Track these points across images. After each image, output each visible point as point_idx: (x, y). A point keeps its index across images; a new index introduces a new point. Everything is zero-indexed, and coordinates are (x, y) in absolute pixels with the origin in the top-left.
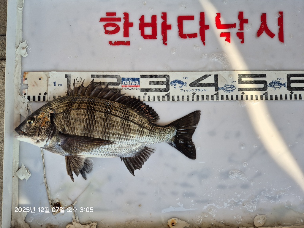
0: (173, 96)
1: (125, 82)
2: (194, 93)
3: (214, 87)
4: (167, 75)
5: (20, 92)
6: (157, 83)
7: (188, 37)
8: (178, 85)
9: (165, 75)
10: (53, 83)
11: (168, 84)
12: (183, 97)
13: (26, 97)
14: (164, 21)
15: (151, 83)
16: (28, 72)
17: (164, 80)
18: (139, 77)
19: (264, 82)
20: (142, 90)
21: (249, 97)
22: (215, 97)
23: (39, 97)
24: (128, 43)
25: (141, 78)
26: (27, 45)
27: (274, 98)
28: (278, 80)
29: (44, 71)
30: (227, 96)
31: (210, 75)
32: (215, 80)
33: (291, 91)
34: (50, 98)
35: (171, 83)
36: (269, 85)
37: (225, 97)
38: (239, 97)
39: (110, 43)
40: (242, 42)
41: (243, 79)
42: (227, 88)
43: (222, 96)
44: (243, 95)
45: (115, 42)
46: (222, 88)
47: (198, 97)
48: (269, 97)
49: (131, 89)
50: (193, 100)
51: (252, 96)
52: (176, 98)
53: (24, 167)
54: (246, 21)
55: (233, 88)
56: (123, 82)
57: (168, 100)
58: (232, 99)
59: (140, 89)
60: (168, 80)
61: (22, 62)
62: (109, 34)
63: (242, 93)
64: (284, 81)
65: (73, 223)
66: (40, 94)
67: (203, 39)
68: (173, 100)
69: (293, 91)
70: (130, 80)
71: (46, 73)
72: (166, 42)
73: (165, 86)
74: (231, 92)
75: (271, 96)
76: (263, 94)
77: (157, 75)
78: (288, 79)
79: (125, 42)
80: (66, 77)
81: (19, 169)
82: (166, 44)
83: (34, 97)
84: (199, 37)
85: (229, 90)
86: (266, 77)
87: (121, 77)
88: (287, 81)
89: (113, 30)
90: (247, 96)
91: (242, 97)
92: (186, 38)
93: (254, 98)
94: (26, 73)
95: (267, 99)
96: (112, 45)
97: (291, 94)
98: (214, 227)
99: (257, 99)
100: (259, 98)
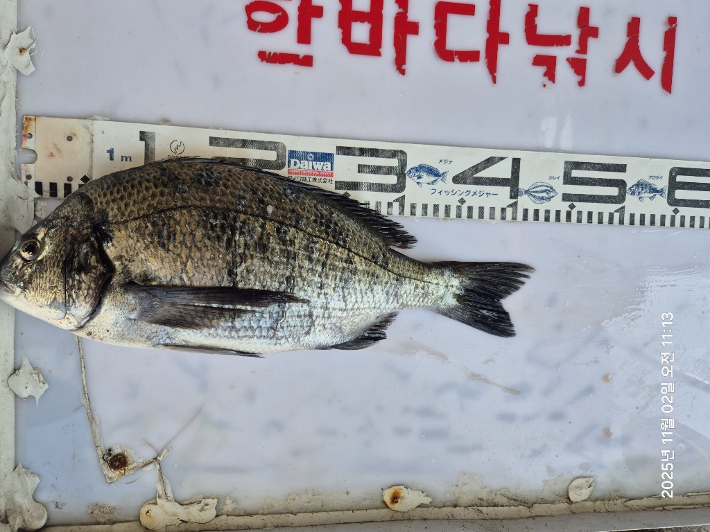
0: (412, 205)
1: (298, 161)
2: (462, 199)
3: (508, 189)
6: (377, 170)
7: (456, 58)
8: (426, 178)
9: (395, 151)
11: (402, 175)
12: (436, 207)
13: (32, 184)
14: (401, 10)
15: (361, 168)
16: (35, 116)
17: (394, 162)
18: (334, 151)
19: (621, 184)
21: (585, 218)
23: (68, 187)
24: (307, 61)
25: (337, 154)
26: (31, 41)
27: (637, 220)
28: (651, 181)
29: (80, 118)
30: (536, 212)
31: (502, 159)
32: (513, 173)
33: (674, 208)
35: (410, 171)
36: (629, 191)
37: (531, 215)
38: (563, 216)
39: (263, 56)
40: (582, 83)
41: (576, 173)
43: (526, 211)
44: (571, 212)
45: (275, 54)
46: (527, 192)
47: (470, 209)
48: (627, 220)
49: (311, 180)
50: (459, 216)
51: (590, 214)
52: (419, 210)
53: (29, 368)
54: (594, 32)
55: (552, 194)
56: (293, 161)
57: (400, 213)
58: (547, 219)
59: (334, 182)
60: (403, 164)
61: (17, 87)
62: (259, 31)
63: (569, 206)
64: (663, 184)
65: (158, 501)
66: (70, 179)
67: (492, 67)
68: (413, 214)
69: (678, 208)
70: (311, 157)
71: (87, 123)
72: (403, 67)
73: (396, 177)
75: (632, 216)
76: (616, 211)
77: (376, 150)
78: (672, 179)
79: (301, 57)
80: (141, 139)
81: (16, 370)
82: (403, 72)
83: (53, 186)
84: (483, 61)
85: (542, 198)
86: (625, 171)
87: (288, 149)
88: (670, 183)
89: (271, 23)
90: (580, 213)
91: (569, 215)
92: (453, 61)
93: (595, 218)
94: (30, 119)
95: (621, 222)
96: (267, 62)
97: (674, 214)
98: (485, 504)
99: (600, 221)
100: (606, 219)
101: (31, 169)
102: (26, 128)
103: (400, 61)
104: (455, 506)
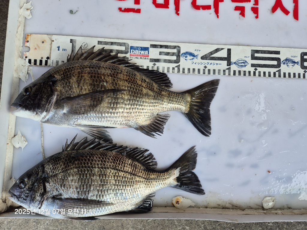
0: (183, 68)
1: (134, 50)
2: (205, 66)
3: (226, 62)
4: (178, 46)
5: (21, 54)
6: (168, 54)
7: (201, 9)
8: (189, 57)
9: (175, 46)
10: (57, 47)
11: (178, 56)
12: (194, 70)
13: (27, 60)
15: (161, 53)
16: (31, 34)
17: (175, 51)
18: (149, 46)
19: (278, 60)
20: (152, 60)
21: (262, 74)
22: (227, 71)
23: (41, 61)
24: (138, 11)
25: (150, 47)
26: (31, 6)
27: (287, 75)
29: (48, 35)
30: (240, 72)
31: (223, 49)
32: (227, 54)
33: (304, 70)
34: (53, 63)
35: (182, 54)
36: (282, 63)
37: (237, 73)
38: (252, 73)
39: (120, 9)
40: (257, 17)
41: (256, 55)
42: (239, 63)
43: (235, 72)
44: (255, 72)
45: (125, 9)
46: (235, 63)
47: (209, 70)
48: (282, 75)
49: (140, 58)
50: (204, 73)
51: (264, 73)
52: (186, 71)
53: (21, 135)
55: (246, 64)
56: (132, 50)
57: (178, 72)
58: (245, 75)
59: (149, 59)
60: (179, 51)
61: (25, 23)
62: (119, 0)
63: (254, 69)
64: (298, 59)
66: (42, 58)
67: (217, 12)
68: (183, 72)
70: (139, 49)
71: (50, 36)
72: (178, 12)
73: (176, 57)
74: (243, 67)
75: (285, 74)
76: (276, 71)
77: (167, 46)
78: (302, 57)
79: (136, 10)
80: (71, 42)
81: (15, 136)
82: (178, 14)
83: (35, 61)
84: (213, 10)
85: (242, 66)
86: (279, 54)
87: (130, 45)
88: (301, 59)
90: (260, 72)
93: (267, 74)
96: (122, 12)
97: (304, 73)
98: (221, 207)
101: (27, 54)
102: (27, 38)
103: (177, 10)
104: (206, 207)
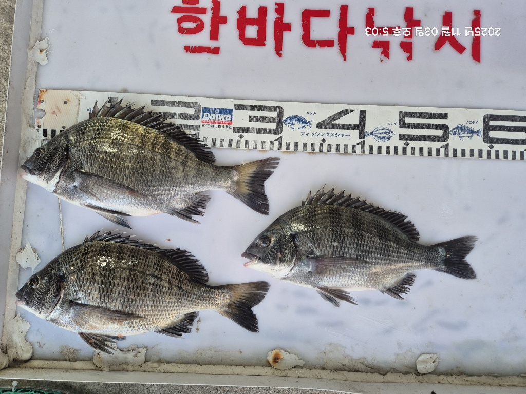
0: (287, 143)
1: (208, 114)
2: (323, 139)
3: (357, 132)
4: (279, 107)
5: (31, 121)
6: (263, 119)
7: (317, 46)
8: (297, 125)
9: (274, 107)
10: (88, 110)
11: (279, 122)
12: (305, 145)
13: (41, 130)
14: (279, 16)
15: (251, 119)
16: (47, 89)
17: (274, 114)
18: (233, 107)
19: (444, 127)
20: (236, 130)
21: (417, 152)
22: (359, 148)
24: (216, 51)
25: (235, 109)
27: (459, 153)
28: (468, 125)
29: (73, 90)
30: (379, 148)
31: (352, 111)
32: (360, 121)
33: (489, 144)
35: (286, 120)
36: (451, 133)
37: (375, 150)
38: (400, 151)
39: (187, 49)
40: (410, 58)
41: (408, 120)
43: (371, 148)
44: (406, 148)
45: (195, 47)
46: (371, 134)
47: (330, 146)
48: (451, 153)
49: (217, 126)
50: (321, 150)
51: (421, 150)
52: (292, 148)
53: (30, 248)
54: (418, 23)
55: (391, 135)
56: (205, 114)
57: (278, 149)
58: (388, 153)
59: (232, 128)
60: (281, 115)
61: (37, 72)
62: (185, 34)
63: (405, 144)
64: (479, 126)
66: (64, 127)
67: (343, 50)
69: (493, 144)
70: (217, 111)
71: (76, 92)
72: (281, 52)
73: (276, 124)
74: (385, 140)
75: (455, 151)
76: (441, 147)
77: (263, 106)
78: (486, 123)
79: (212, 48)
81: (21, 249)
82: (280, 55)
83: (54, 132)
84: (336, 46)
85: (384, 138)
86: (447, 118)
87: (202, 106)
88: (484, 126)
89: (193, 29)
90: (413, 149)
91: (404, 150)
92: (315, 47)
93: (426, 152)
94: (43, 91)
95: (447, 155)
96: (190, 52)
97: (489, 149)
98: (347, 369)
99: (430, 154)
100: (434, 152)
101: (42, 121)
102: (41, 96)
103: (278, 49)
104: (323, 369)
